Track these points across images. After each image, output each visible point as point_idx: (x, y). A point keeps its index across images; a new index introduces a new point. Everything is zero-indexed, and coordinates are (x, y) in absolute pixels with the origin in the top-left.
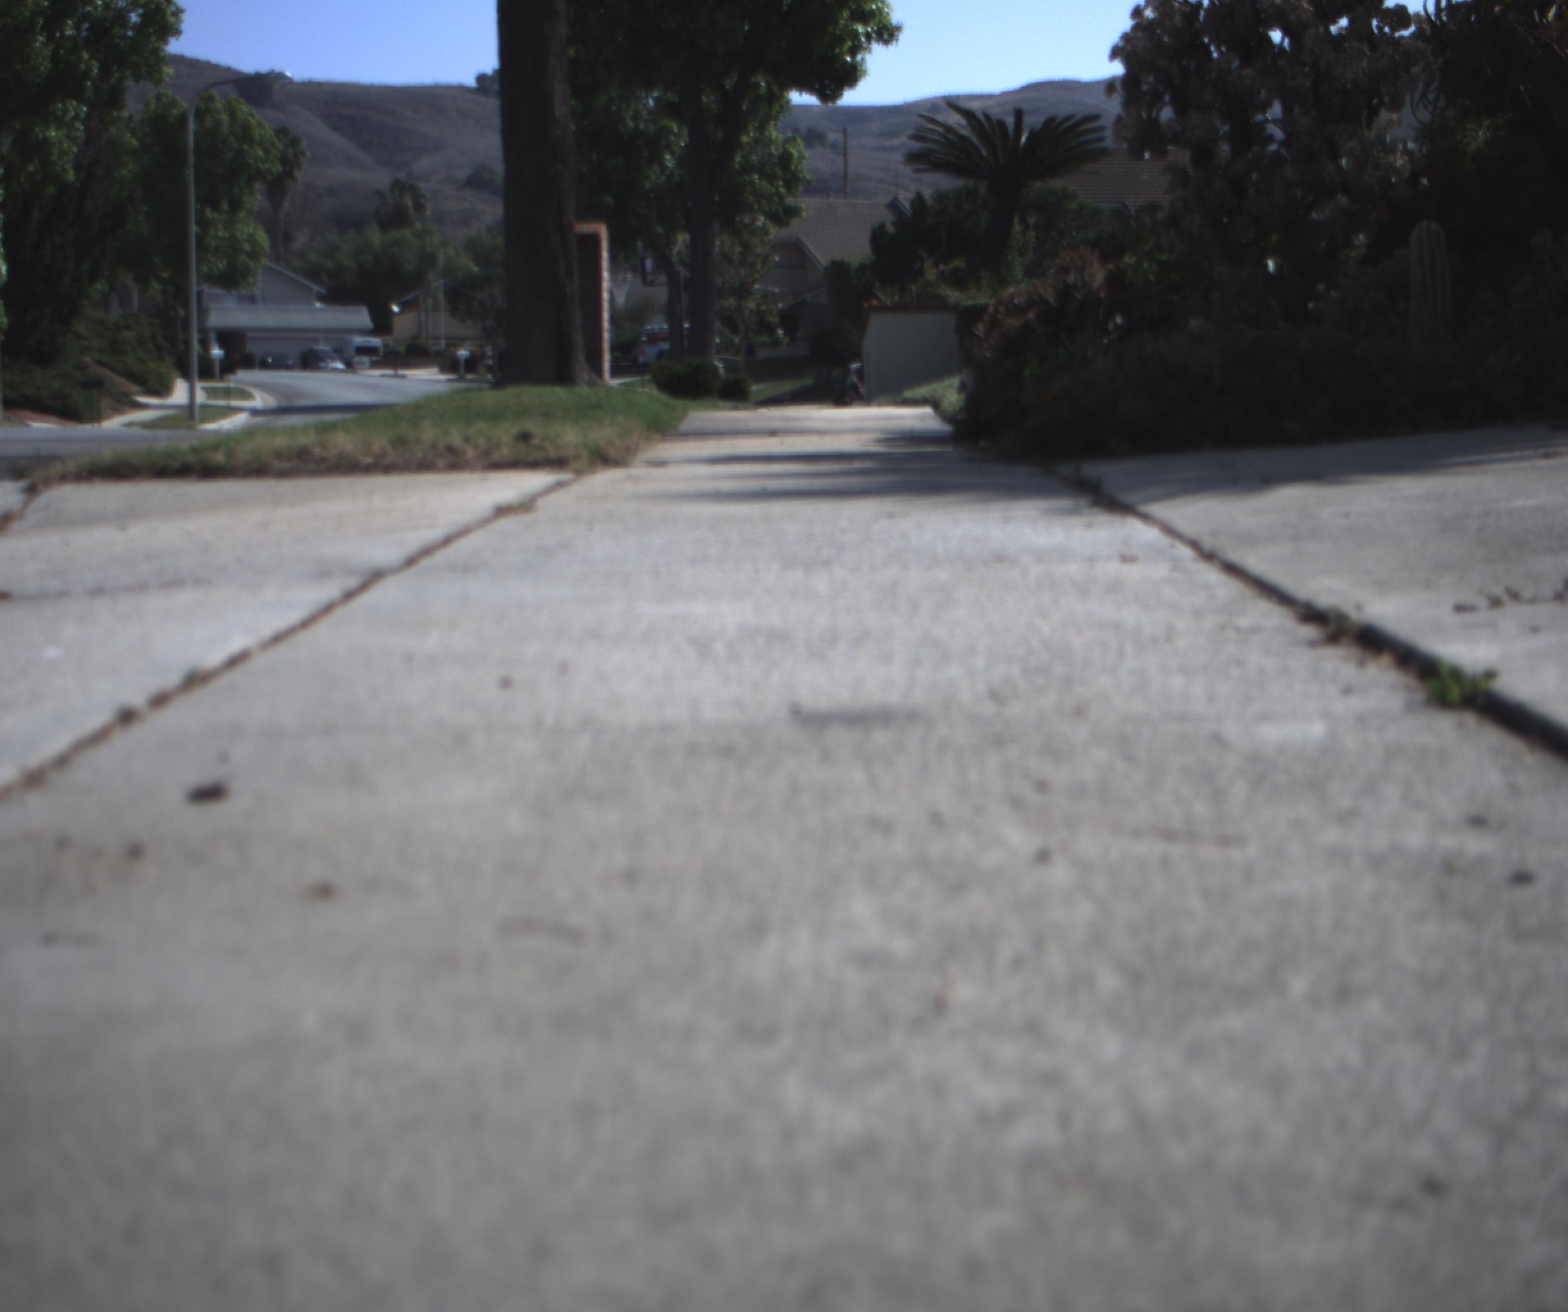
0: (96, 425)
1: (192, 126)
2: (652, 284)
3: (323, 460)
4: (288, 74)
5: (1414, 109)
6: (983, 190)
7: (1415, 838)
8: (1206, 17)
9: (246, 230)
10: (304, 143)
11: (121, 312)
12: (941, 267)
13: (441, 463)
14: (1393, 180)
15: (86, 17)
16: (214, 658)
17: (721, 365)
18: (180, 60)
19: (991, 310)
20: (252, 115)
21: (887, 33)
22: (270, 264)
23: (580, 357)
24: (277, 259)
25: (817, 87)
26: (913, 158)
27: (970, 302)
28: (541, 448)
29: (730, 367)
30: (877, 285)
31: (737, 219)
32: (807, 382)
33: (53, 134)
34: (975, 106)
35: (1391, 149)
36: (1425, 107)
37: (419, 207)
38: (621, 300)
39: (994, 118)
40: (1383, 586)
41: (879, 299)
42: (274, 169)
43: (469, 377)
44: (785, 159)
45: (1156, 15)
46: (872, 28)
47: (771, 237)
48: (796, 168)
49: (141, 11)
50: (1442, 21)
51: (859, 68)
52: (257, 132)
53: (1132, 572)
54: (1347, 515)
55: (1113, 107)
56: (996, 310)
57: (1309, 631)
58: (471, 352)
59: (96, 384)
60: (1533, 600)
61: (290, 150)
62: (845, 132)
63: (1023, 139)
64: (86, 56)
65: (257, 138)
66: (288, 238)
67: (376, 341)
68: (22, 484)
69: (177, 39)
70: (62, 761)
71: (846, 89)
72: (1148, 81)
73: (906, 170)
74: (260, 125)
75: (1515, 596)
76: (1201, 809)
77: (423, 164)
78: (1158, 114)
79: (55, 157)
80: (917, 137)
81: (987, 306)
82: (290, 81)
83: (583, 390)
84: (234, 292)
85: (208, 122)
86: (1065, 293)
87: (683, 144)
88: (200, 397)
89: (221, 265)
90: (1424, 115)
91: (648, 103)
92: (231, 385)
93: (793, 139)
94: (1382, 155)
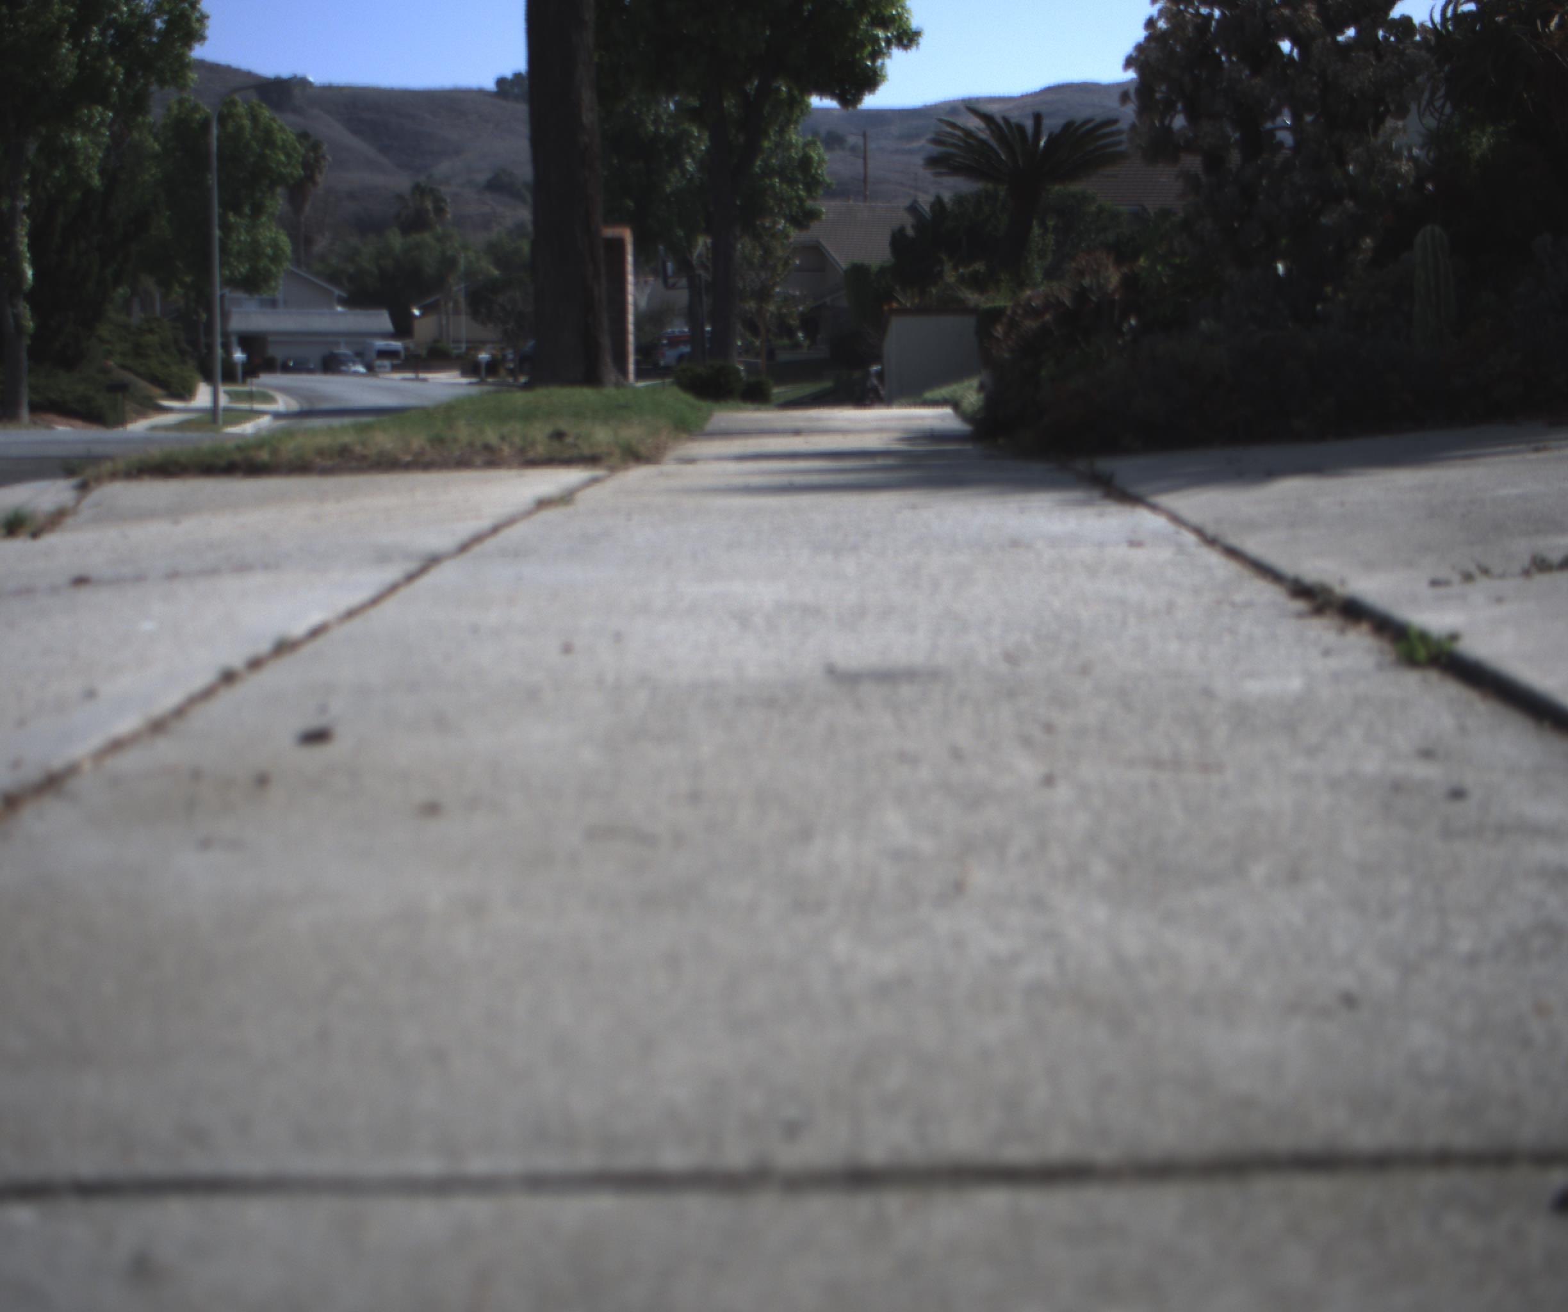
0: (121, 429)
1: (215, 131)
2: (673, 287)
3: (364, 458)
4: (311, 79)
5: (1421, 115)
6: (1002, 191)
7: (1371, 766)
8: (1217, 28)
9: (268, 234)
10: (325, 147)
11: (143, 316)
12: (961, 270)
13: (478, 460)
14: (1399, 185)
15: (112, 23)
16: (299, 629)
17: (742, 368)
18: (202, 65)
19: (1009, 312)
20: (274, 120)
21: (907, 38)
22: (292, 268)
23: (608, 359)
24: (298, 262)
25: (837, 92)
26: (933, 162)
27: (989, 305)
28: (575, 446)
29: (750, 368)
30: (898, 288)
31: (758, 223)
32: (827, 384)
33: (79, 139)
34: (993, 109)
35: (1396, 155)
36: (1432, 114)
37: (440, 211)
38: (643, 303)
39: (1013, 121)
40: (1369, 566)
41: (898, 301)
42: (295, 173)
43: (490, 380)
44: (805, 163)
45: (1169, 26)
46: (892, 34)
47: (792, 240)
48: (816, 172)
49: (165, 17)
50: (1447, 30)
51: (879, 73)
52: (279, 137)
53: (1139, 556)
54: (1342, 504)
55: (1128, 113)
56: (1014, 312)
57: (1300, 605)
58: (493, 356)
59: (121, 388)
60: (1502, 576)
61: (312, 154)
62: (864, 135)
63: (1042, 143)
64: (111, 62)
65: (279, 143)
66: (309, 241)
67: (397, 345)
68: (73, 481)
69: (202, 45)
70: (180, 712)
71: (867, 93)
72: (1161, 92)
73: (926, 174)
74: (282, 129)
75: (1485, 571)
76: (1188, 746)
77: (443, 168)
78: (1171, 121)
79: (80, 163)
80: (937, 141)
81: (1005, 307)
82: (309, 84)
83: (610, 391)
84: (256, 296)
85: (230, 127)
86: (1081, 295)
87: (703, 148)
88: (224, 401)
89: (244, 269)
90: (1431, 122)
91: (668, 106)
92: (254, 389)
93: (813, 143)
94: (1388, 161)
